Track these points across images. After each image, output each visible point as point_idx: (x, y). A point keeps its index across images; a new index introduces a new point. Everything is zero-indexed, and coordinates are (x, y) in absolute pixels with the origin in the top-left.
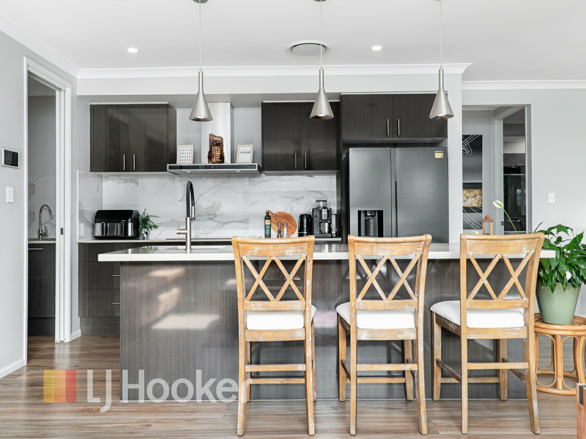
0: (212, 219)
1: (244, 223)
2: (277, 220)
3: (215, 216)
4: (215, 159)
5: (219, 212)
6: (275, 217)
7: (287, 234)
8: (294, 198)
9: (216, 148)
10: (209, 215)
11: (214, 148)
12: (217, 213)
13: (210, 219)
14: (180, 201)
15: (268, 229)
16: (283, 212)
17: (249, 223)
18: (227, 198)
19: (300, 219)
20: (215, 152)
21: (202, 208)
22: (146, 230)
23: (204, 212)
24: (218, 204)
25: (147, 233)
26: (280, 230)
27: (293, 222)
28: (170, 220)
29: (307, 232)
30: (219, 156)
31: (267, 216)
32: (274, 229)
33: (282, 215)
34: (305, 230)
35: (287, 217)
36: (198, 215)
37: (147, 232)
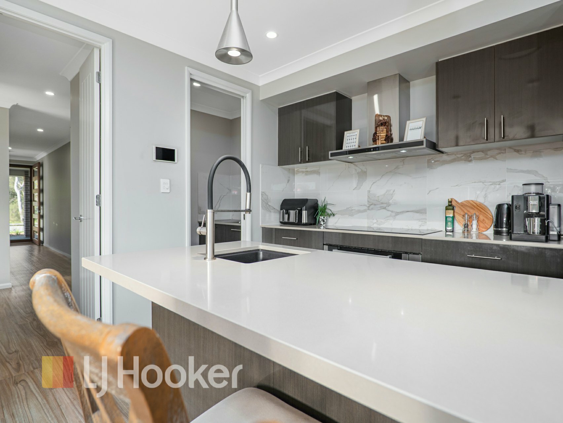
0: (385, 208)
1: (421, 213)
2: (464, 211)
3: (389, 205)
4: (380, 141)
5: (393, 201)
6: (460, 207)
7: (477, 229)
8: (490, 182)
9: (381, 128)
10: (382, 203)
11: (379, 129)
12: (391, 201)
13: (383, 209)
14: (354, 189)
15: (450, 221)
16: (472, 201)
17: (426, 213)
18: (401, 185)
19: (496, 209)
20: (381, 133)
21: (375, 197)
22: (322, 217)
23: (377, 200)
24: (392, 191)
25: (324, 221)
26: (467, 224)
27: (487, 214)
28: (345, 208)
29: (507, 229)
30: (385, 137)
31: (449, 205)
32: (459, 222)
33: (471, 204)
34: (504, 226)
35: (479, 208)
36: (371, 204)
37: (324, 219)
